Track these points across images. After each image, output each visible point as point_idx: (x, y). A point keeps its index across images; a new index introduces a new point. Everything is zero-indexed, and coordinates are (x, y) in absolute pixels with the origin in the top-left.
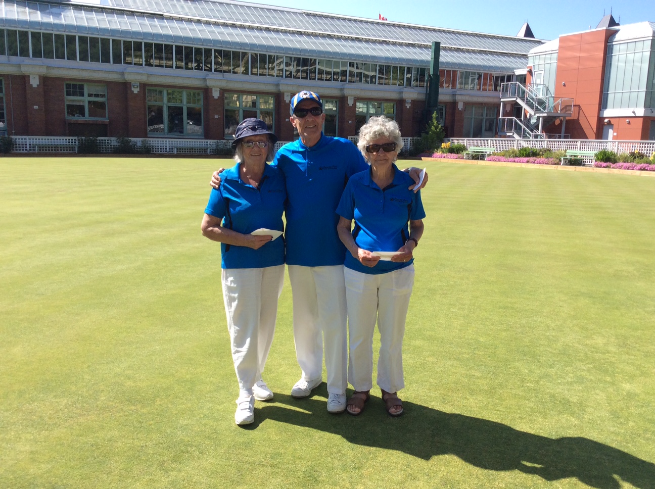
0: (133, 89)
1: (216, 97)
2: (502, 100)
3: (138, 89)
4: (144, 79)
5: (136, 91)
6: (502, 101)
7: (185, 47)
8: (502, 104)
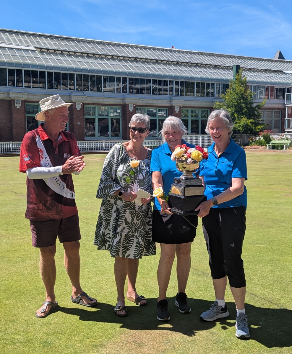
0: (16, 105)
1: (78, 109)
2: (286, 105)
3: (20, 105)
4: (24, 97)
5: (18, 106)
6: (287, 107)
7: (54, 72)
8: (287, 108)
